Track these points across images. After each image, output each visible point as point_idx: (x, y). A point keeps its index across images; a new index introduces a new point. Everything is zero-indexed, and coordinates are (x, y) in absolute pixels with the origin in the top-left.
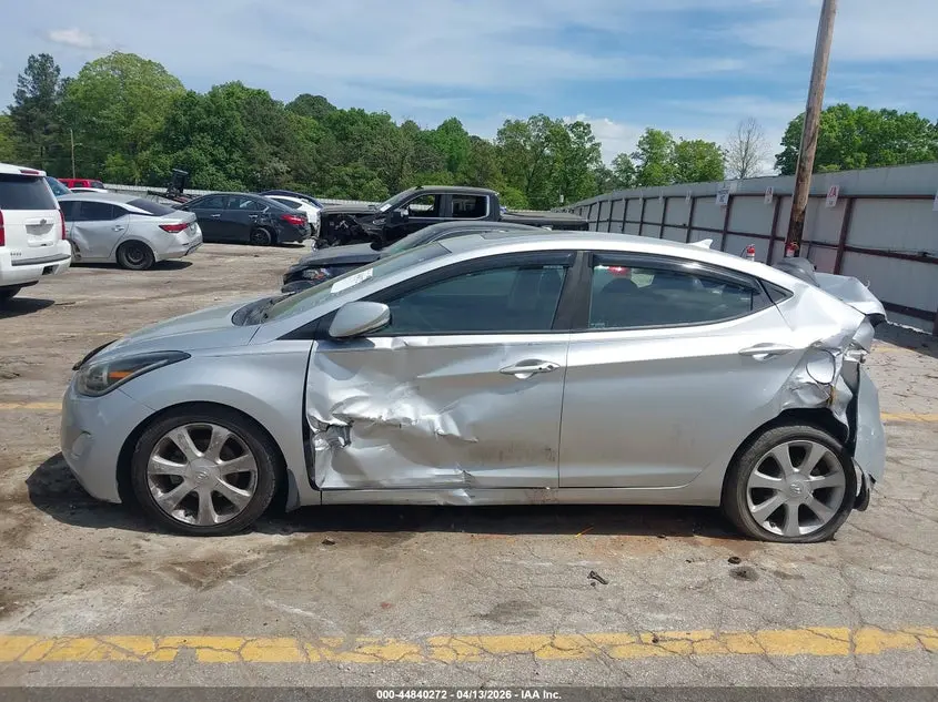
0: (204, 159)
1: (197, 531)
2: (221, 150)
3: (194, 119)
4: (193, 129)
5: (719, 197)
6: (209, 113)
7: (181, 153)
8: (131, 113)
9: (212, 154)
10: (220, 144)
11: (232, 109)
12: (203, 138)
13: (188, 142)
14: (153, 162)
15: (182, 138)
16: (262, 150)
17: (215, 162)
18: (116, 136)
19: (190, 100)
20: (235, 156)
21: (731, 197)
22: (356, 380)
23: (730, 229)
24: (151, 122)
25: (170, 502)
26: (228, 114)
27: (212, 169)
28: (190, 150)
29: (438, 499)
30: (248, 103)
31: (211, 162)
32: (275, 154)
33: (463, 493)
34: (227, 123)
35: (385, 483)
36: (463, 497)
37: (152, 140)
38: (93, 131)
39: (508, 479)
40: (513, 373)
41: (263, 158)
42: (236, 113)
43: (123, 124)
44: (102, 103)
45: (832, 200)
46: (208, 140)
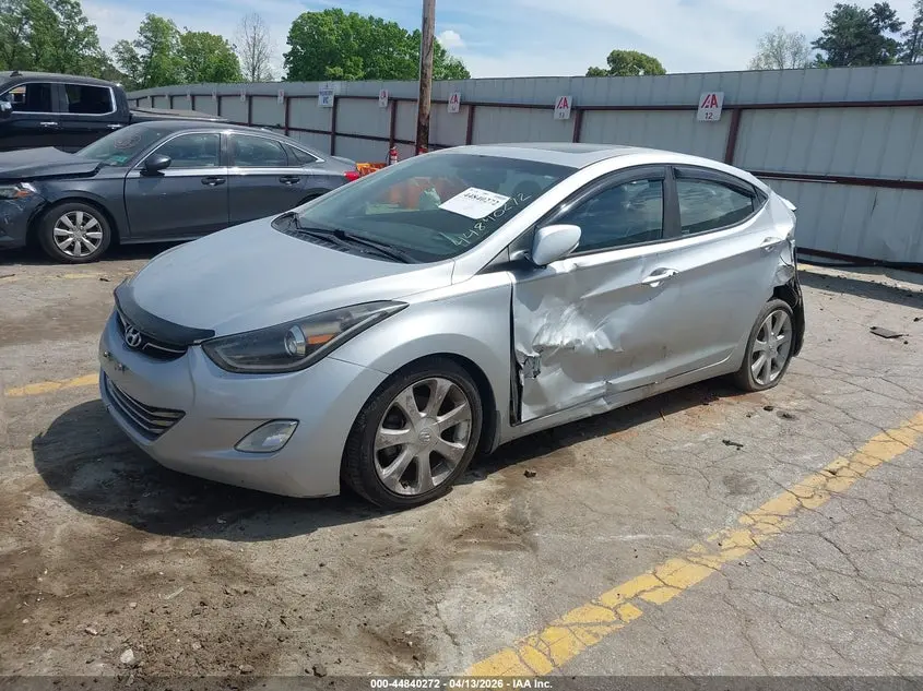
1: (418, 501)
5: (321, 98)
21: (336, 99)
23: (338, 131)
25: (395, 477)
29: (588, 412)
33: (602, 402)
35: (559, 406)
36: (605, 405)
39: (633, 381)
40: (648, 284)
45: (454, 107)
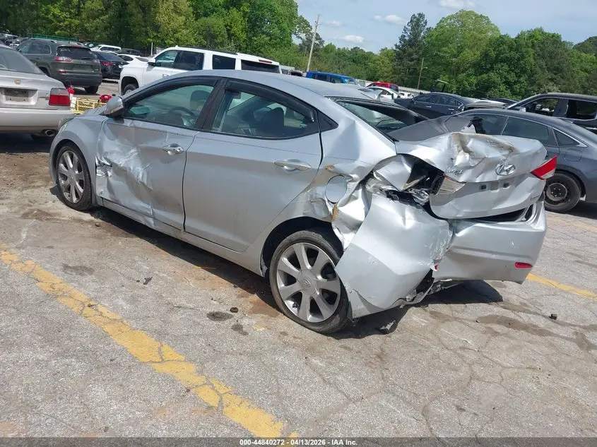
0: (498, 80)
2: (513, 74)
3: (500, 53)
4: (498, 60)
6: (511, 48)
7: (484, 75)
8: (460, 49)
9: (505, 78)
10: (512, 71)
11: (528, 47)
12: (502, 66)
13: (492, 68)
14: (466, 80)
15: (489, 66)
16: (543, 76)
17: (507, 83)
18: (448, 64)
19: (501, 41)
20: (522, 79)
22: (117, 142)
24: (471, 56)
26: (524, 50)
27: (502, 87)
28: (491, 74)
30: (543, 43)
31: (504, 83)
32: (552, 80)
34: (523, 57)
36: (151, 223)
37: (469, 67)
38: (436, 60)
39: (165, 218)
40: (167, 151)
41: (542, 82)
42: (530, 49)
43: (455, 56)
44: (446, 42)
46: (506, 67)
